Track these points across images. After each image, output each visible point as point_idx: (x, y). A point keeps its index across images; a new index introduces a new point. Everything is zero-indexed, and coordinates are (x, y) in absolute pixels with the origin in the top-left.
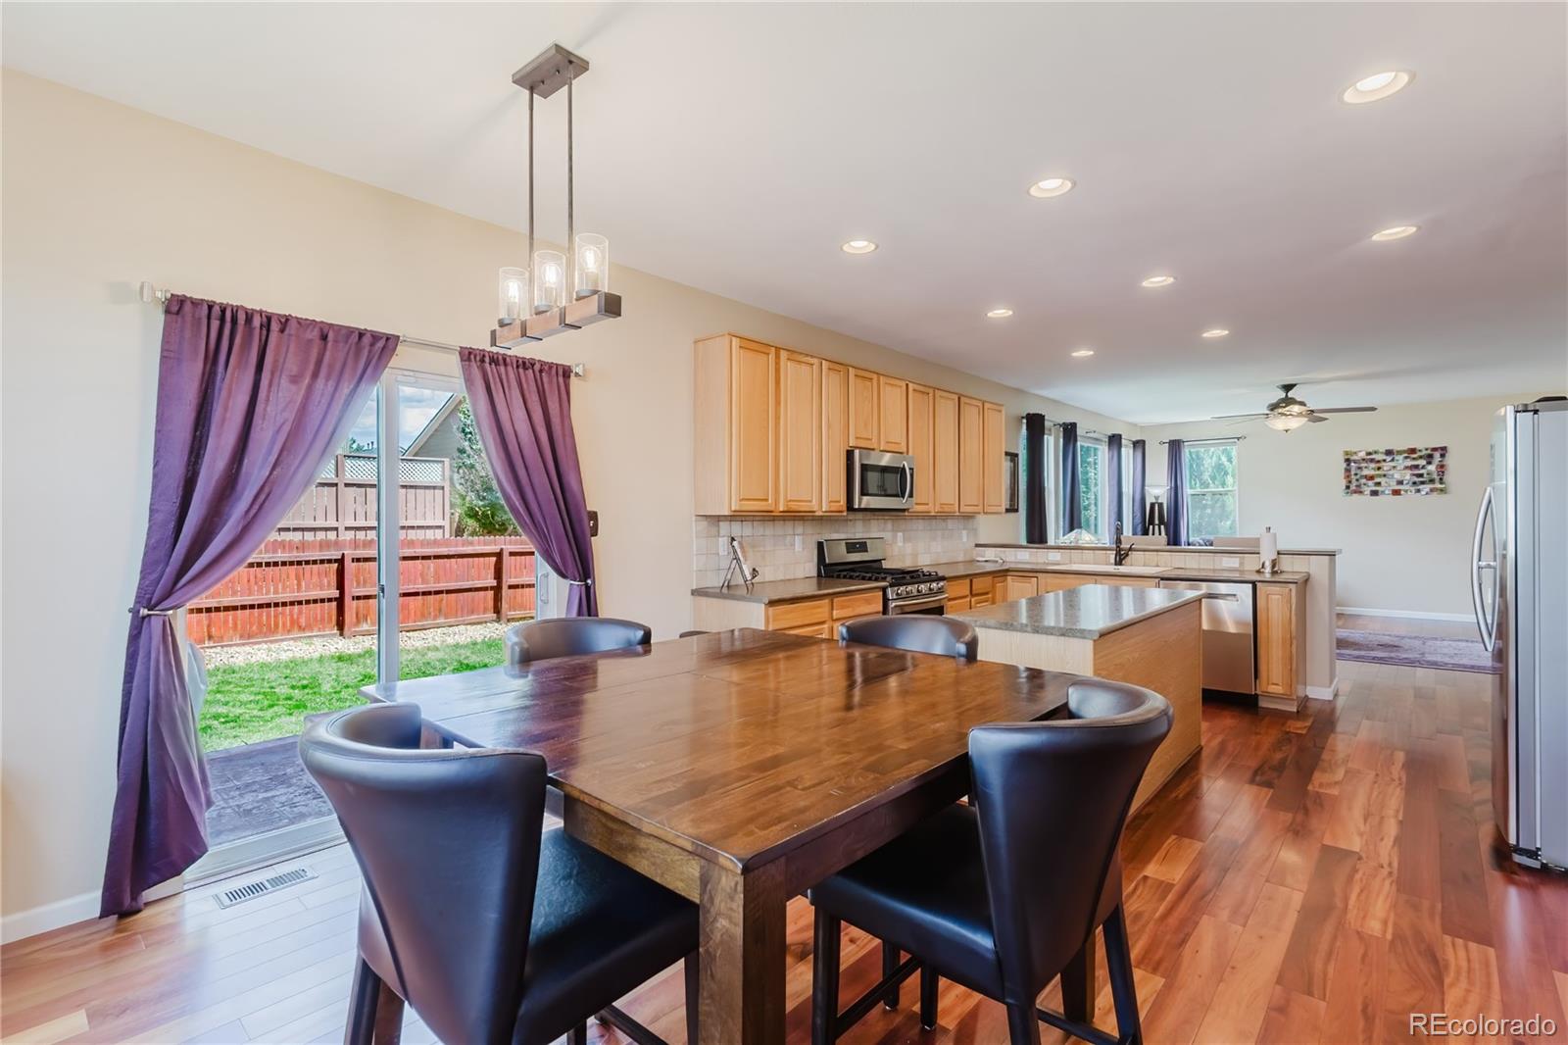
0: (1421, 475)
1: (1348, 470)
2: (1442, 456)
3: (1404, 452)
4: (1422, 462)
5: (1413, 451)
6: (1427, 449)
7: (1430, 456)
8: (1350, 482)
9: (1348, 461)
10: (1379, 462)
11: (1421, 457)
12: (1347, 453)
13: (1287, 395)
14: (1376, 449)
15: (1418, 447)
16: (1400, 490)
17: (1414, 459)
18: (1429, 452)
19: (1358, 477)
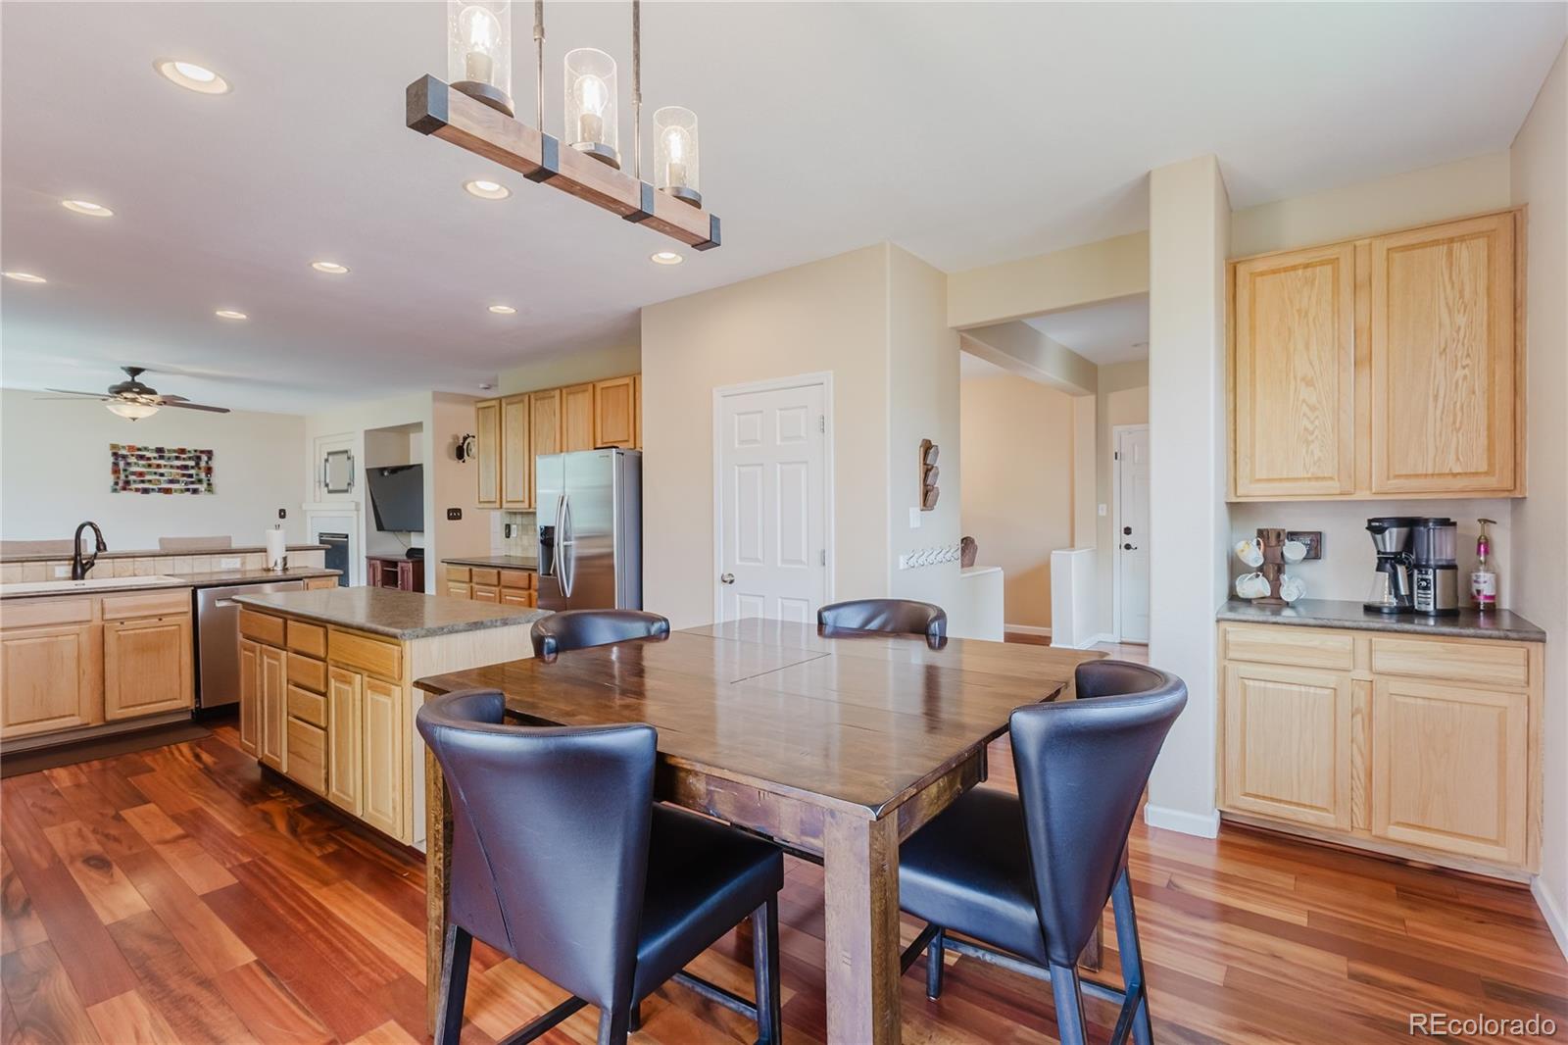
0: (191, 476)
1: (116, 464)
2: (210, 458)
3: (175, 451)
4: (192, 463)
5: (183, 451)
6: (196, 451)
7: (199, 458)
8: (118, 478)
9: (115, 455)
10: (149, 459)
11: (190, 458)
12: (114, 446)
13: (133, 380)
14: (145, 445)
15: (188, 448)
16: (171, 489)
17: (184, 459)
18: (198, 454)
19: (127, 473)
